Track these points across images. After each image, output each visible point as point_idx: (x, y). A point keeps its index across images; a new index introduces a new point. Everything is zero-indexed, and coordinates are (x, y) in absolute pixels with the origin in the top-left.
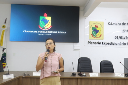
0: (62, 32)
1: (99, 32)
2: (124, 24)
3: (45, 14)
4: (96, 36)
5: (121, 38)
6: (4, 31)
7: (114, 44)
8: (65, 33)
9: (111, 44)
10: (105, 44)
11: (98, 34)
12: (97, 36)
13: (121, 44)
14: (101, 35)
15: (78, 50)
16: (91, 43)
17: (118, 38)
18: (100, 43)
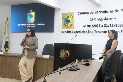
0: (42, 24)
1: (70, 22)
2: (92, 13)
3: (31, 11)
4: (67, 26)
5: (89, 26)
6: (6, 25)
7: (83, 32)
8: (44, 24)
9: (80, 32)
10: (75, 32)
11: (69, 23)
12: (69, 26)
13: (89, 32)
14: (72, 24)
15: (54, 38)
16: (64, 32)
17: (87, 26)
18: (70, 32)
